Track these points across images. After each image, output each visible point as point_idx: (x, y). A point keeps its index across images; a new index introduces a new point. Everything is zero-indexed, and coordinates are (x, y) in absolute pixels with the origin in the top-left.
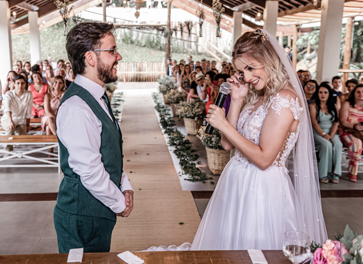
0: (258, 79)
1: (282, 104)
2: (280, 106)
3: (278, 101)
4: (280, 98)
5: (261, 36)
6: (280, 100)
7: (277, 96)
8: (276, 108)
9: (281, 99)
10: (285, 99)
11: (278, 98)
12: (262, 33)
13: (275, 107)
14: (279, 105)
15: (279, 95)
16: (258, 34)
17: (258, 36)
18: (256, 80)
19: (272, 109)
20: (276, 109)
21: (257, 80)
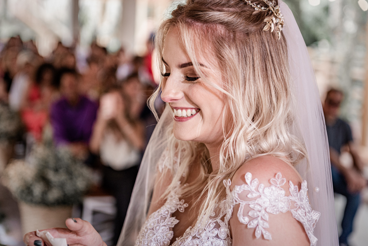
0: (194, 112)
1: (267, 205)
2: (263, 212)
3: (254, 195)
4: (258, 186)
5: (269, 13)
6: (258, 194)
7: (248, 181)
8: (252, 219)
9: (261, 190)
10: (274, 188)
11: (253, 188)
12: (278, 10)
13: (249, 216)
14: (258, 207)
15: (253, 179)
16: (267, 6)
17: (263, 8)
18: (186, 109)
19: (242, 224)
20: (255, 222)
21: (189, 112)
